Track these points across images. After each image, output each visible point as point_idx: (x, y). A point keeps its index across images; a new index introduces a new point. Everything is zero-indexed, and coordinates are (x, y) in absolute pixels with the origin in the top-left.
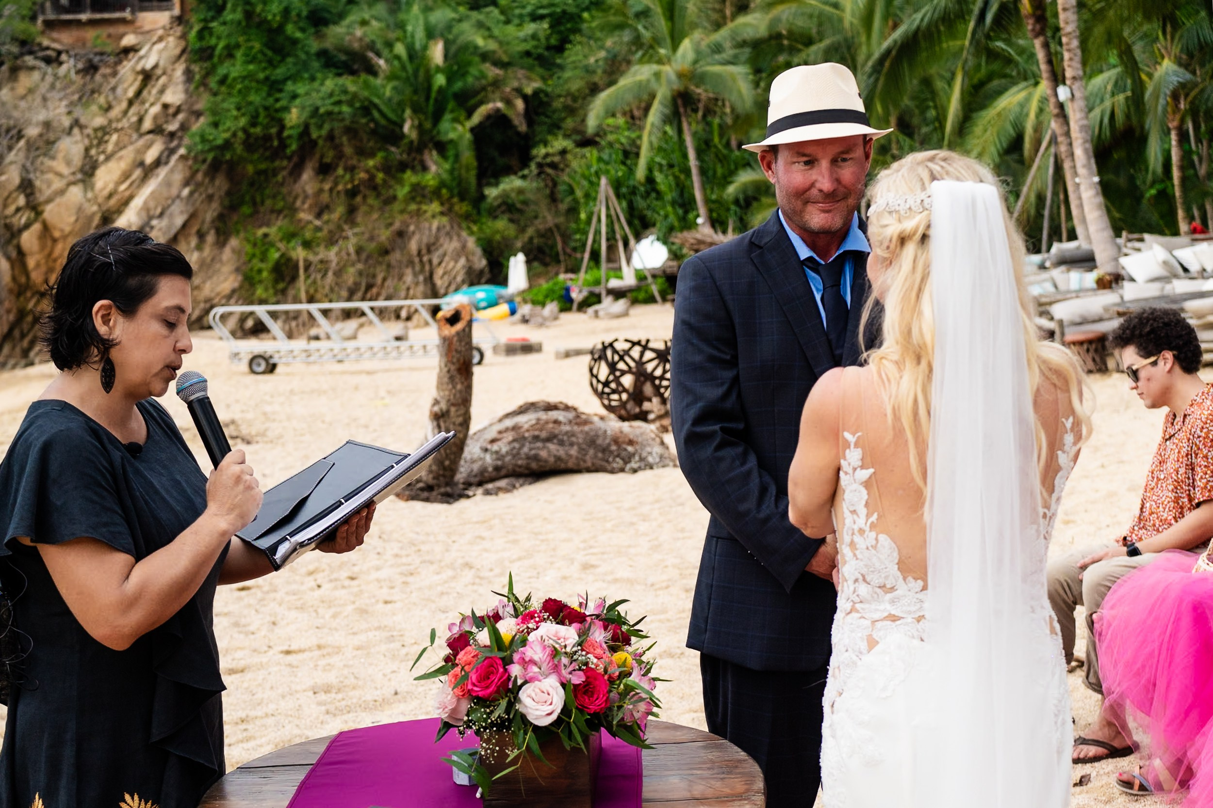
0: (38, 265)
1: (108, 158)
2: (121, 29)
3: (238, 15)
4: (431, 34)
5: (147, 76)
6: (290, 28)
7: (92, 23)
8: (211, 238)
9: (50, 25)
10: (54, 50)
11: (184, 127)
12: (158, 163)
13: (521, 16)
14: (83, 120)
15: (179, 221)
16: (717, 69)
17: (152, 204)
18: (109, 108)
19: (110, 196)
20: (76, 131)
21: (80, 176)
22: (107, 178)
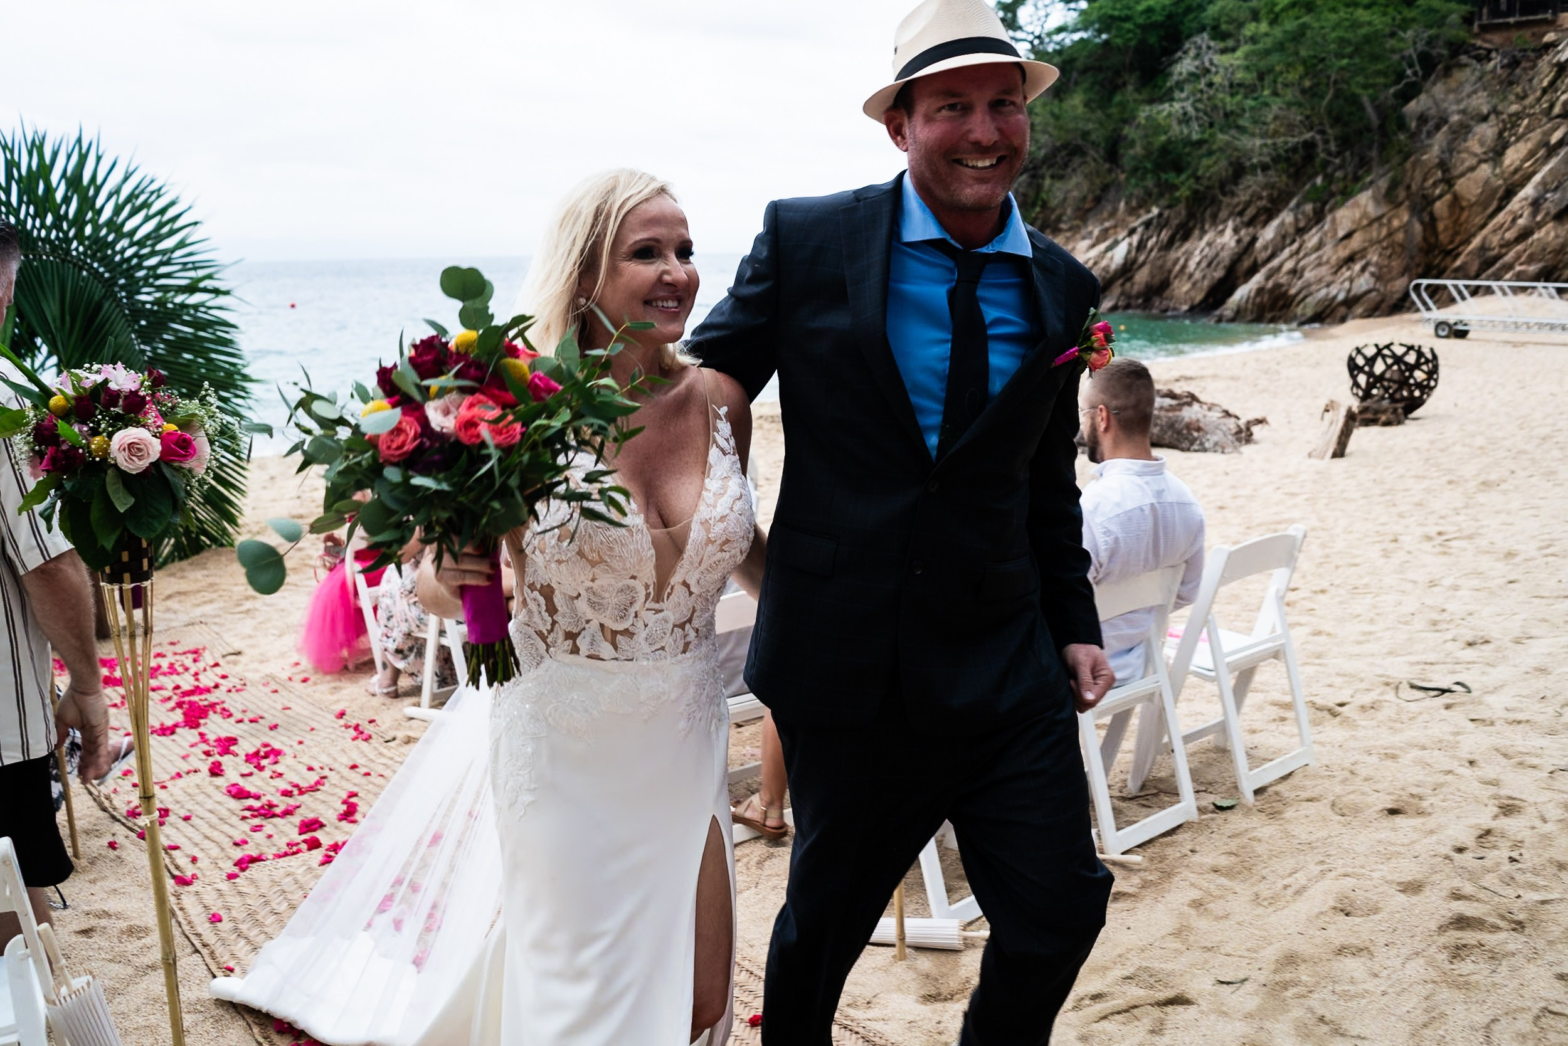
0: (1446, 229)
1: (1518, 140)
2: (1544, 29)
7: (1519, 25)
9: (1485, 29)
10: (1485, 49)
12: (1560, 144)
14: (1500, 108)
17: (1549, 180)
18: (1525, 97)
19: (1516, 171)
20: (1492, 117)
21: (1491, 155)
22: (1515, 156)
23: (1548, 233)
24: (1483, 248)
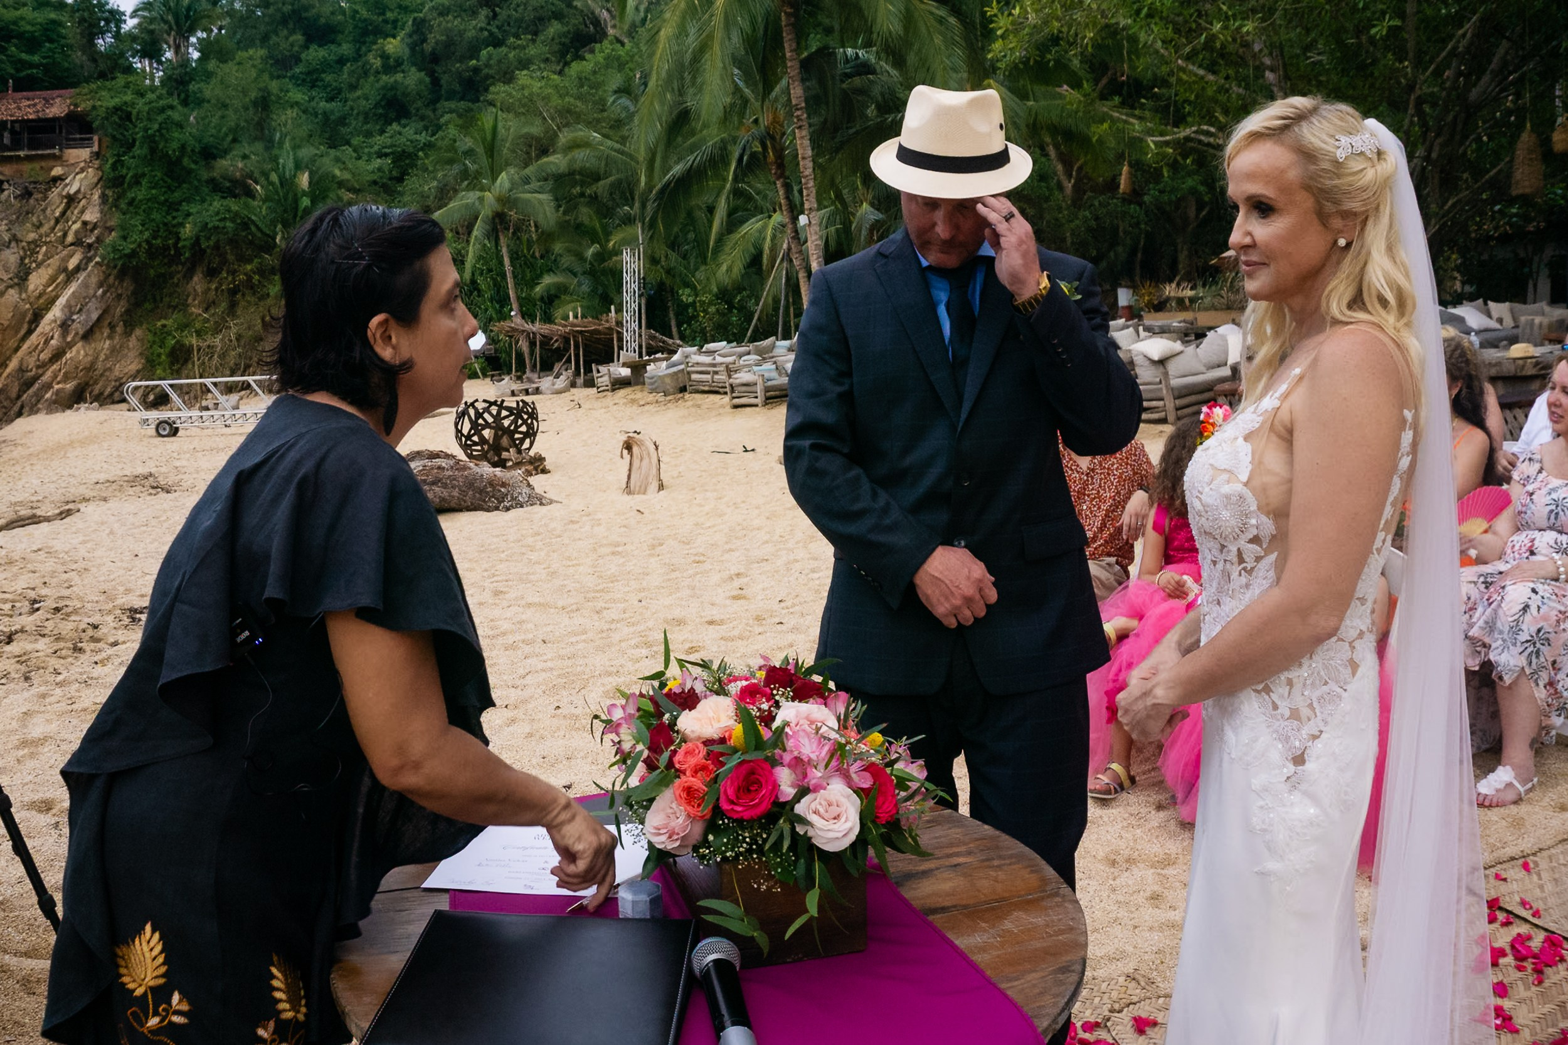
1: (39, 266)
2: (51, 163)
3: (145, 151)
4: (298, 166)
5: (71, 200)
6: (186, 161)
7: (29, 158)
8: (119, 329)
11: (99, 240)
12: (78, 269)
13: (369, 154)
14: (19, 236)
15: (95, 316)
16: (528, 196)
17: (73, 302)
18: (40, 225)
19: (40, 296)
20: (13, 244)
21: (16, 280)
22: (38, 282)
23: (78, 352)
24: (21, 370)
